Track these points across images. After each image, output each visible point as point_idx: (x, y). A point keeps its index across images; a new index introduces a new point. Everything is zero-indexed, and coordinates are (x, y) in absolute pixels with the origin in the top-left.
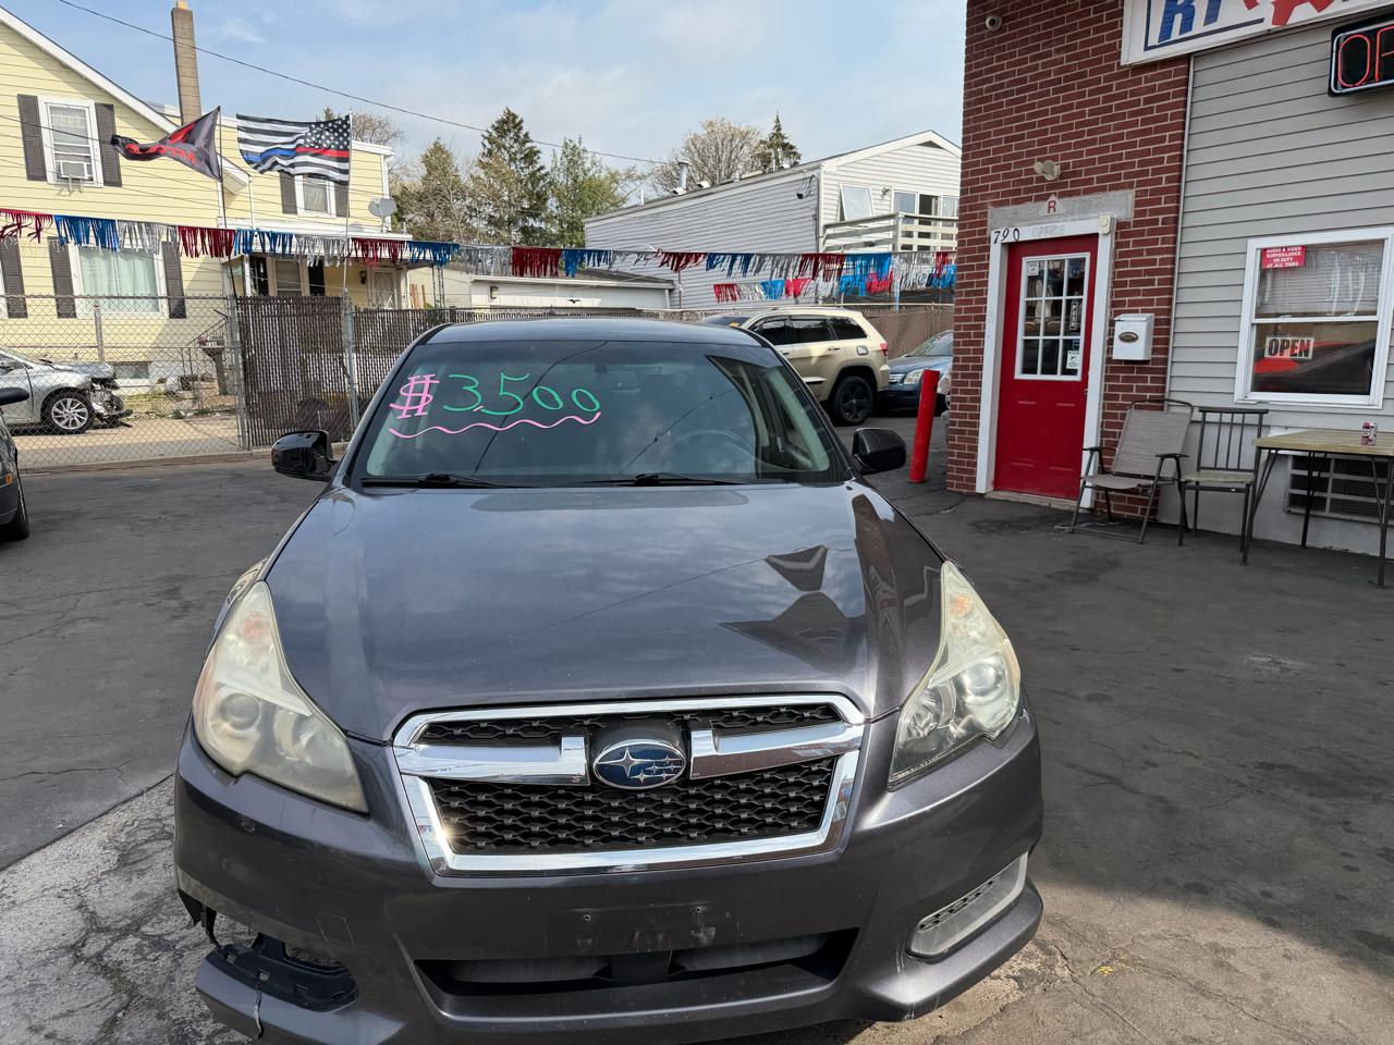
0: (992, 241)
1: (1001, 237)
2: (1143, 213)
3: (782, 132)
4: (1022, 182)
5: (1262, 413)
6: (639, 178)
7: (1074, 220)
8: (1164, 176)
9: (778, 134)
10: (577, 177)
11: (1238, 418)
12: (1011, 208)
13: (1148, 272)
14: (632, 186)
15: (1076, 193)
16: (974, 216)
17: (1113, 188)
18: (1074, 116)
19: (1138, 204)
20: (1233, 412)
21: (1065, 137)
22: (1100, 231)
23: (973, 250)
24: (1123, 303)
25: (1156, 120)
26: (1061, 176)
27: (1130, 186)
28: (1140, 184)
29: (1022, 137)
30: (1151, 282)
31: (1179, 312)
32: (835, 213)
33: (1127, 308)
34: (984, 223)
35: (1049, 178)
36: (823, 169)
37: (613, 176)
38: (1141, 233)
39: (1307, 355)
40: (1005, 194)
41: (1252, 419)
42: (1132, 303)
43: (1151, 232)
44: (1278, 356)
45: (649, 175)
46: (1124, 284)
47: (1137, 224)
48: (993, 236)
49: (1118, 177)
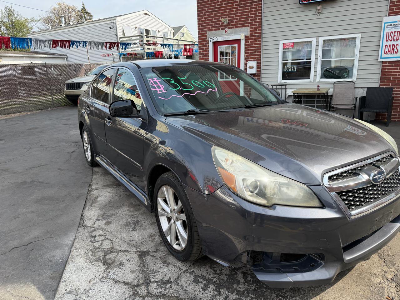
0: (209, 41)
1: (212, 40)
2: (252, 34)
3: (85, 8)
4: (217, 24)
5: (286, 85)
6: (36, 21)
7: (233, 35)
8: (257, 23)
9: (84, 8)
10: (12, 20)
11: (280, 87)
12: (214, 32)
13: (254, 50)
14: (34, 24)
15: (233, 28)
16: (203, 34)
17: (243, 26)
18: (231, 6)
19: (250, 31)
20: (279, 85)
21: (229, 12)
22: (241, 38)
23: (203, 44)
24: (248, 58)
25: (254, 8)
26: (228, 23)
27: (248, 26)
28: (251, 25)
29: (216, 11)
30: (255, 52)
31: (262, 60)
32: (122, 34)
33: (249, 60)
34: (206, 36)
35: (225, 23)
36: (117, 20)
37: (26, 20)
38: (252, 39)
39: (295, 70)
40: (212, 27)
41: (284, 87)
42: (251, 58)
43: (255, 39)
44: (288, 71)
45: (40, 20)
46: (248, 53)
47: (251, 36)
48: (210, 40)
49: (245, 23)
